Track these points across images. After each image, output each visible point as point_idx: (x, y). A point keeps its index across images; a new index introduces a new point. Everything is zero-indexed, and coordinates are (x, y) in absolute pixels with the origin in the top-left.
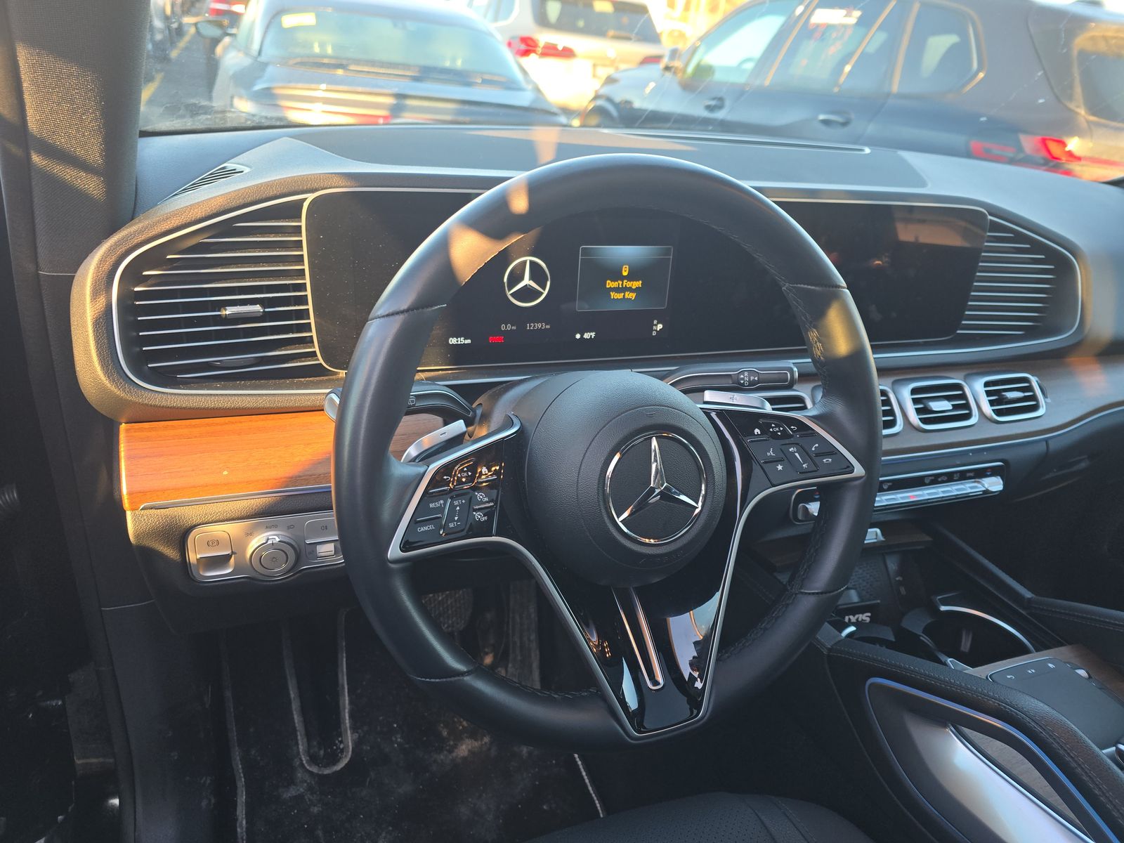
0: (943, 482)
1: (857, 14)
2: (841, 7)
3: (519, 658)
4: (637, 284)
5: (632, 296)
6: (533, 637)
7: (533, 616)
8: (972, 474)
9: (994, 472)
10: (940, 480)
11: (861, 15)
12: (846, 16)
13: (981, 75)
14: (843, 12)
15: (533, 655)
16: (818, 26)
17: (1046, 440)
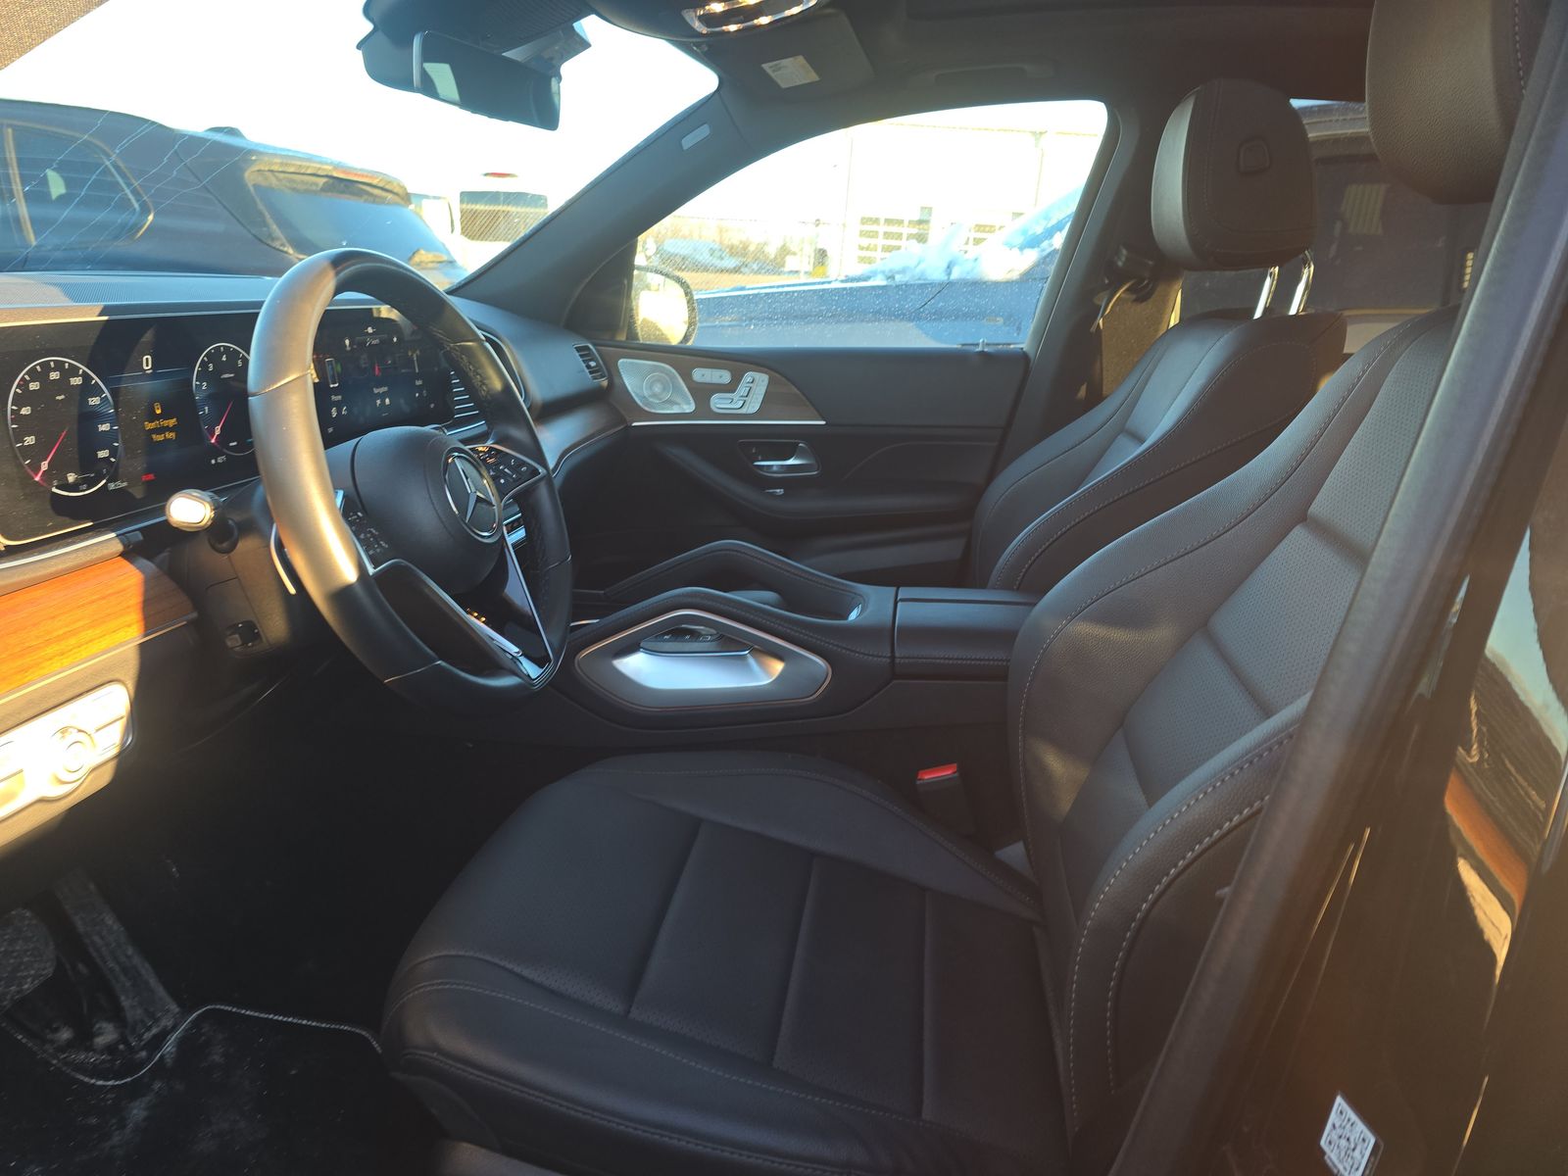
3: (128, 984)
4: (172, 422)
5: (171, 435)
6: (130, 952)
7: (115, 927)
15: (143, 972)
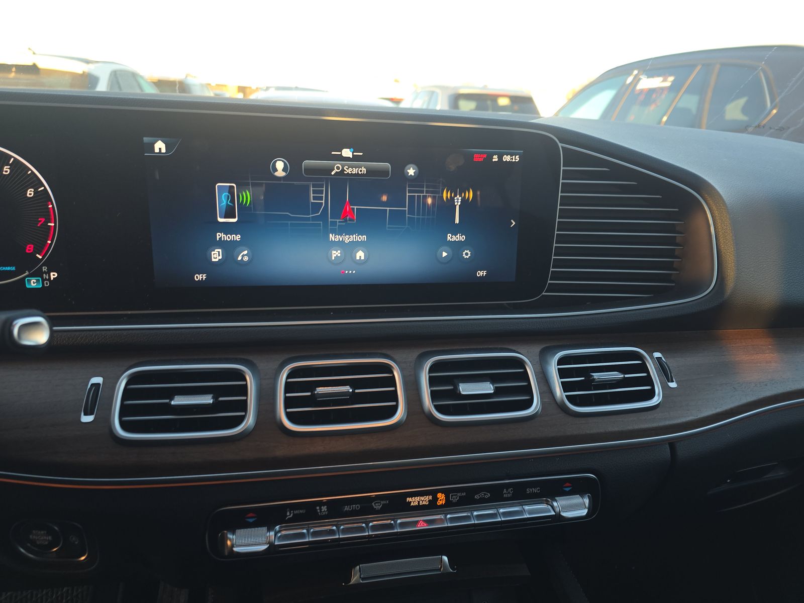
0: (483, 501)
1: (671, 79)
2: (659, 76)
8: (536, 490)
9: (577, 488)
10: (477, 497)
11: (674, 79)
12: (663, 81)
13: (775, 111)
14: (661, 79)
16: (642, 91)
17: (672, 443)
